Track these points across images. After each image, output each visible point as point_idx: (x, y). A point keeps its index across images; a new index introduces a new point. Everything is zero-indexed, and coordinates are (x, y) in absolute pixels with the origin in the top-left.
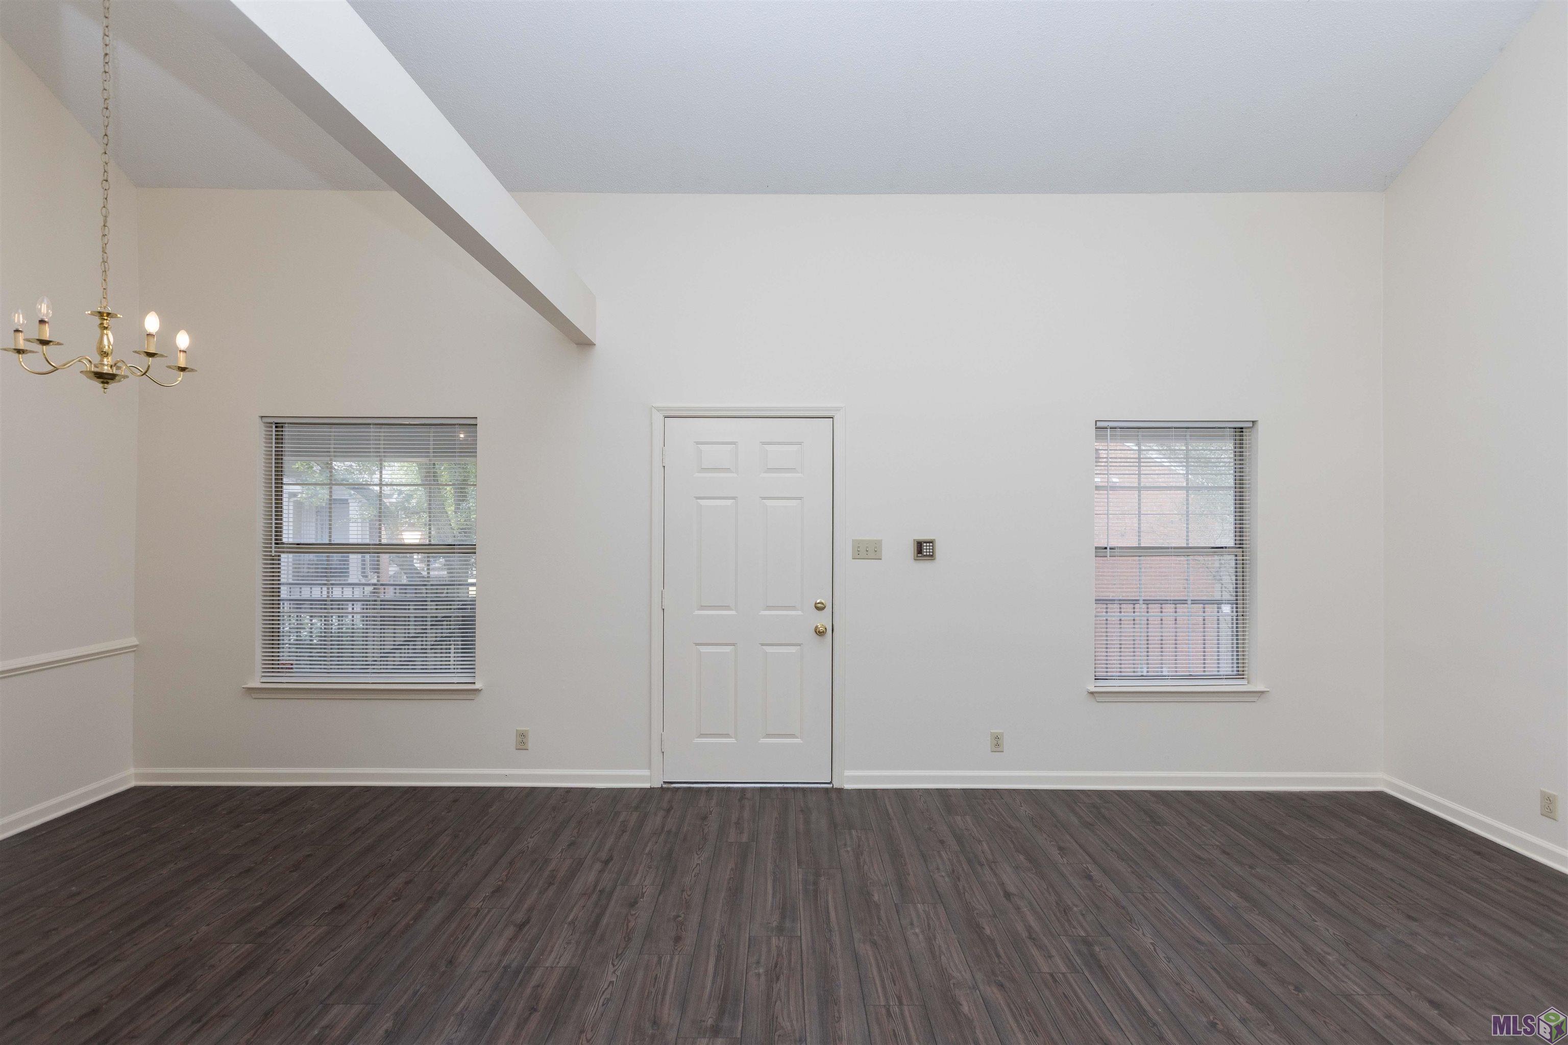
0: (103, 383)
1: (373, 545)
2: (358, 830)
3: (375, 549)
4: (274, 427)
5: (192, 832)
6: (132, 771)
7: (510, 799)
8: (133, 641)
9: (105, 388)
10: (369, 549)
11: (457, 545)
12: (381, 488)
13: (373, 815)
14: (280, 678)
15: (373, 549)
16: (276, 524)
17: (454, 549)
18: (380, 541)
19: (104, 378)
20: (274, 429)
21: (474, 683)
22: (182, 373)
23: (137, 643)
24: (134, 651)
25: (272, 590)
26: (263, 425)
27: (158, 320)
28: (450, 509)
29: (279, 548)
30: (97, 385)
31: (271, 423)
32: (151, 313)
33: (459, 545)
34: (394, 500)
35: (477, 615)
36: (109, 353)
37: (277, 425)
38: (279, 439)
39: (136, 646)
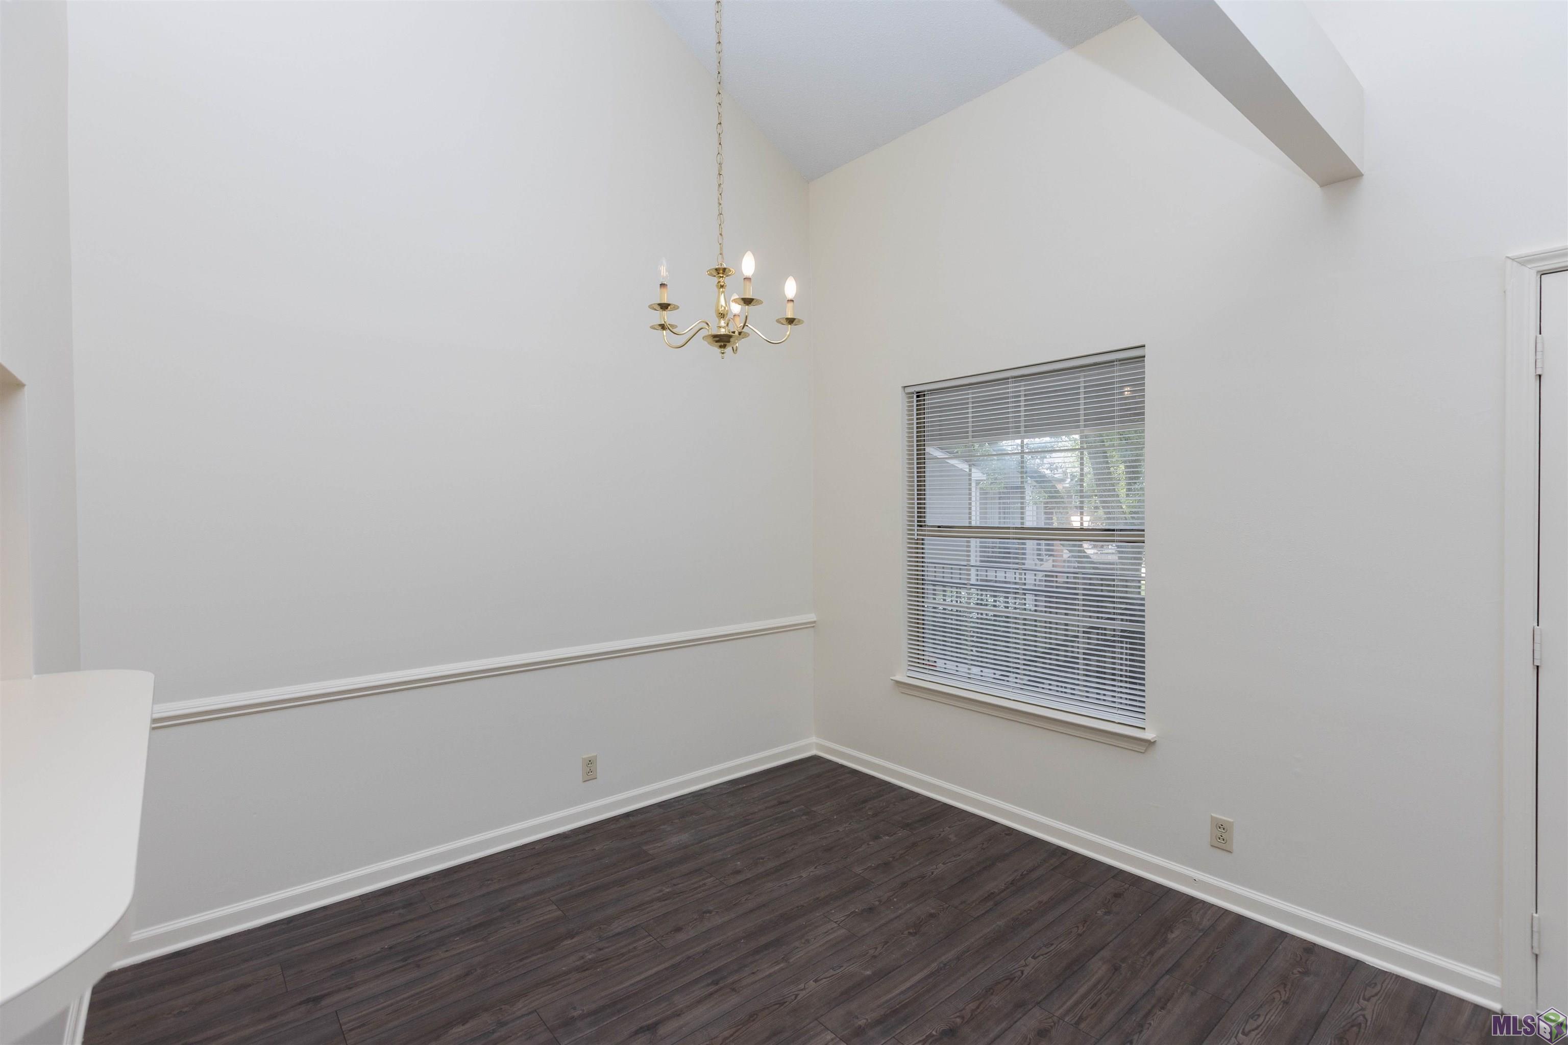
0: (721, 347)
1: (1014, 528)
2: (990, 896)
3: (1016, 533)
4: (915, 396)
5: (839, 829)
6: (814, 739)
7: (1201, 927)
8: (811, 617)
9: (723, 353)
10: (1009, 533)
11: (1117, 530)
12: (1022, 457)
13: (1011, 878)
14: (923, 675)
15: (1014, 533)
16: (918, 504)
17: (1113, 535)
18: (1022, 523)
19: (722, 341)
20: (915, 399)
21: (1144, 729)
22: (789, 326)
23: (815, 619)
24: (813, 627)
25: (917, 577)
26: (904, 394)
27: (754, 262)
28: (1122, 491)
29: (922, 530)
30: (715, 350)
31: (913, 393)
32: (747, 253)
33: (1121, 530)
34: (1068, 485)
35: (1146, 636)
36: (725, 313)
37: (919, 395)
38: (920, 410)
39: (815, 622)
